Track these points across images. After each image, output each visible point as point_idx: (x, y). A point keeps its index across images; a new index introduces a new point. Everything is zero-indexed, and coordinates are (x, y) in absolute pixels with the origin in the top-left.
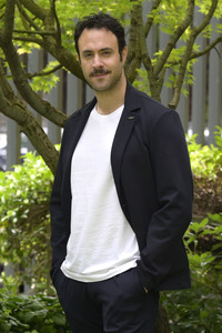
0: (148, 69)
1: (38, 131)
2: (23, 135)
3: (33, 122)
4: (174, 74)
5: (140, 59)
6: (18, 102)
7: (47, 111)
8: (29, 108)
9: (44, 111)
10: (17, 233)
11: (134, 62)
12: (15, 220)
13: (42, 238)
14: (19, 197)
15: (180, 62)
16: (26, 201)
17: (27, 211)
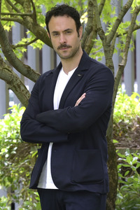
0: (102, 39)
1: (22, 88)
2: (11, 91)
3: (18, 81)
4: (122, 43)
5: (96, 31)
6: (6, 66)
7: (28, 73)
8: (15, 71)
9: (26, 73)
10: (8, 165)
11: (92, 34)
12: (7, 156)
13: (27, 168)
14: (10, 138)
15: (127, 33)
16: (15, 141)
17: (16, 148)
